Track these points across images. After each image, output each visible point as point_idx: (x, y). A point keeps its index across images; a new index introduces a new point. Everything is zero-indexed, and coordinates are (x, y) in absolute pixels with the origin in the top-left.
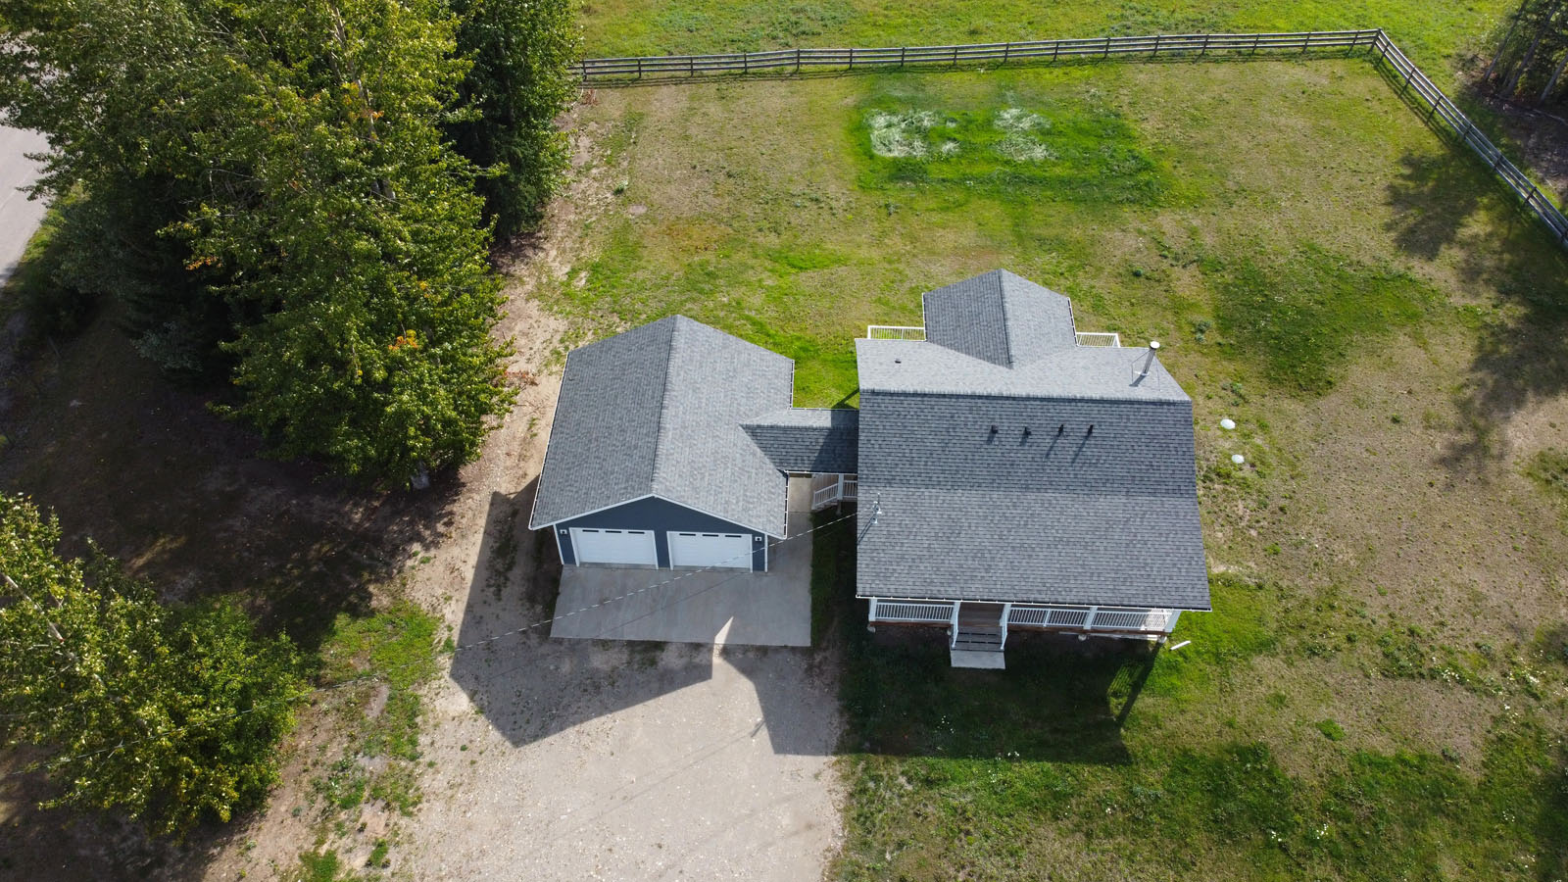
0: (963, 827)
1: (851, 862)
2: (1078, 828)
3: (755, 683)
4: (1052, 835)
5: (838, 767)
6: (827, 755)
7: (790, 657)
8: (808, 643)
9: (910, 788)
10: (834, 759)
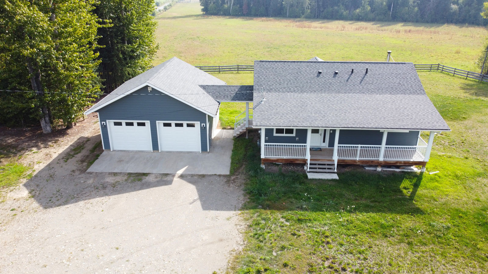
0: (324, 240)
1: (248, 257)
2: (401, 241)
3: (196, 186)
4: (385, 245)
5: (242, 215)
6: (235, 210)
7: (218, 178)
8: (228, 173)
9: (288, 224)
10: (240, 212)
